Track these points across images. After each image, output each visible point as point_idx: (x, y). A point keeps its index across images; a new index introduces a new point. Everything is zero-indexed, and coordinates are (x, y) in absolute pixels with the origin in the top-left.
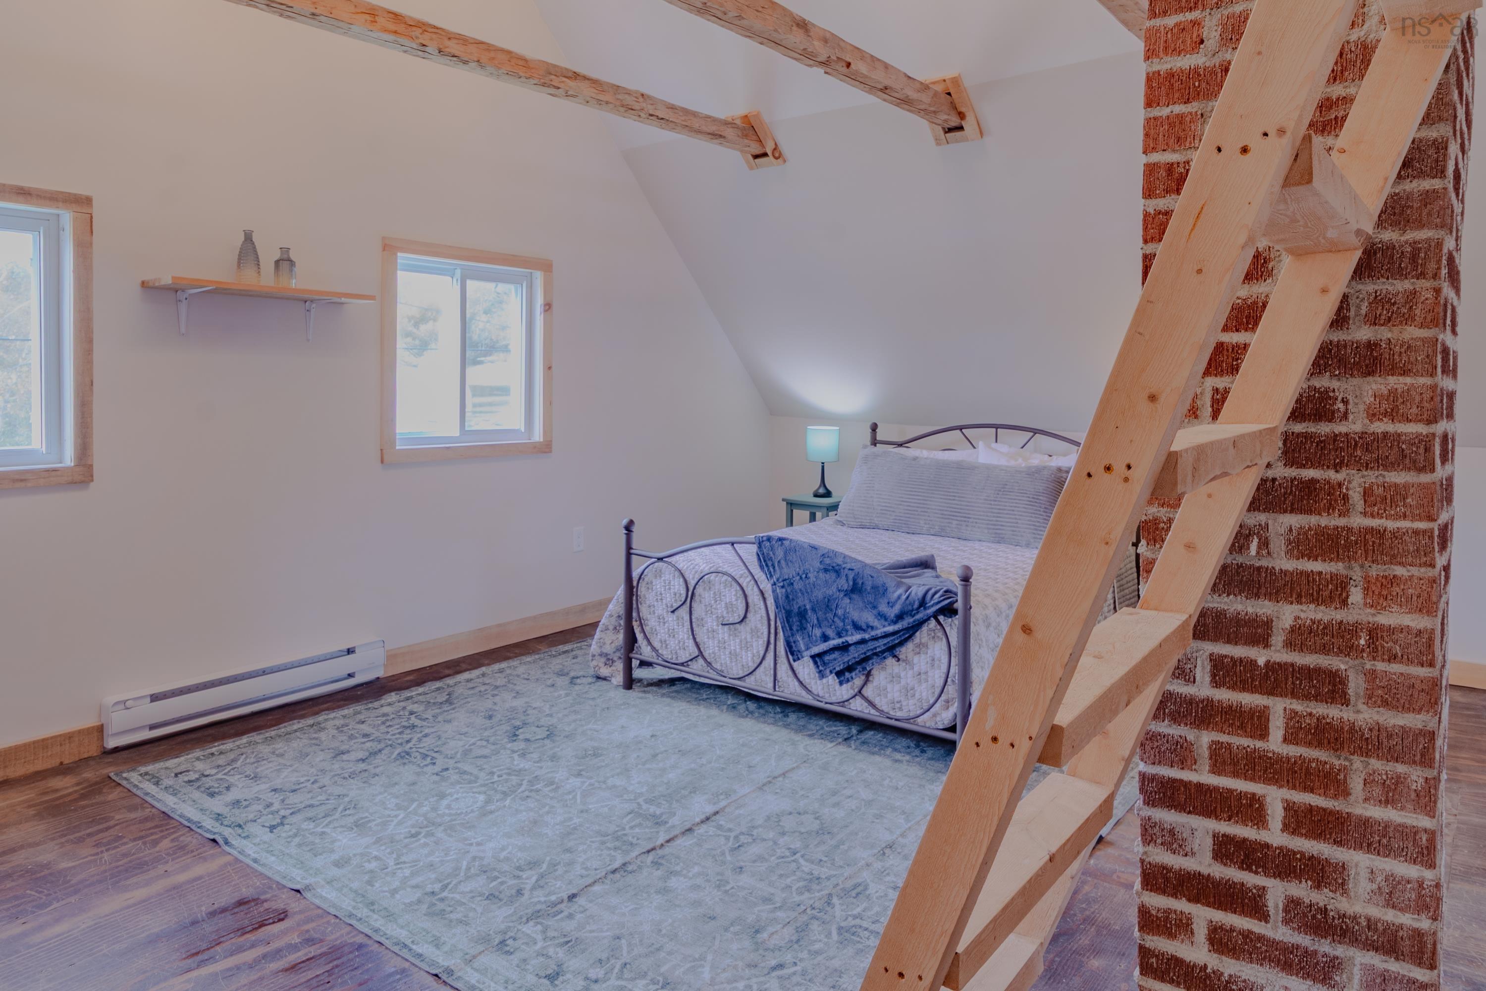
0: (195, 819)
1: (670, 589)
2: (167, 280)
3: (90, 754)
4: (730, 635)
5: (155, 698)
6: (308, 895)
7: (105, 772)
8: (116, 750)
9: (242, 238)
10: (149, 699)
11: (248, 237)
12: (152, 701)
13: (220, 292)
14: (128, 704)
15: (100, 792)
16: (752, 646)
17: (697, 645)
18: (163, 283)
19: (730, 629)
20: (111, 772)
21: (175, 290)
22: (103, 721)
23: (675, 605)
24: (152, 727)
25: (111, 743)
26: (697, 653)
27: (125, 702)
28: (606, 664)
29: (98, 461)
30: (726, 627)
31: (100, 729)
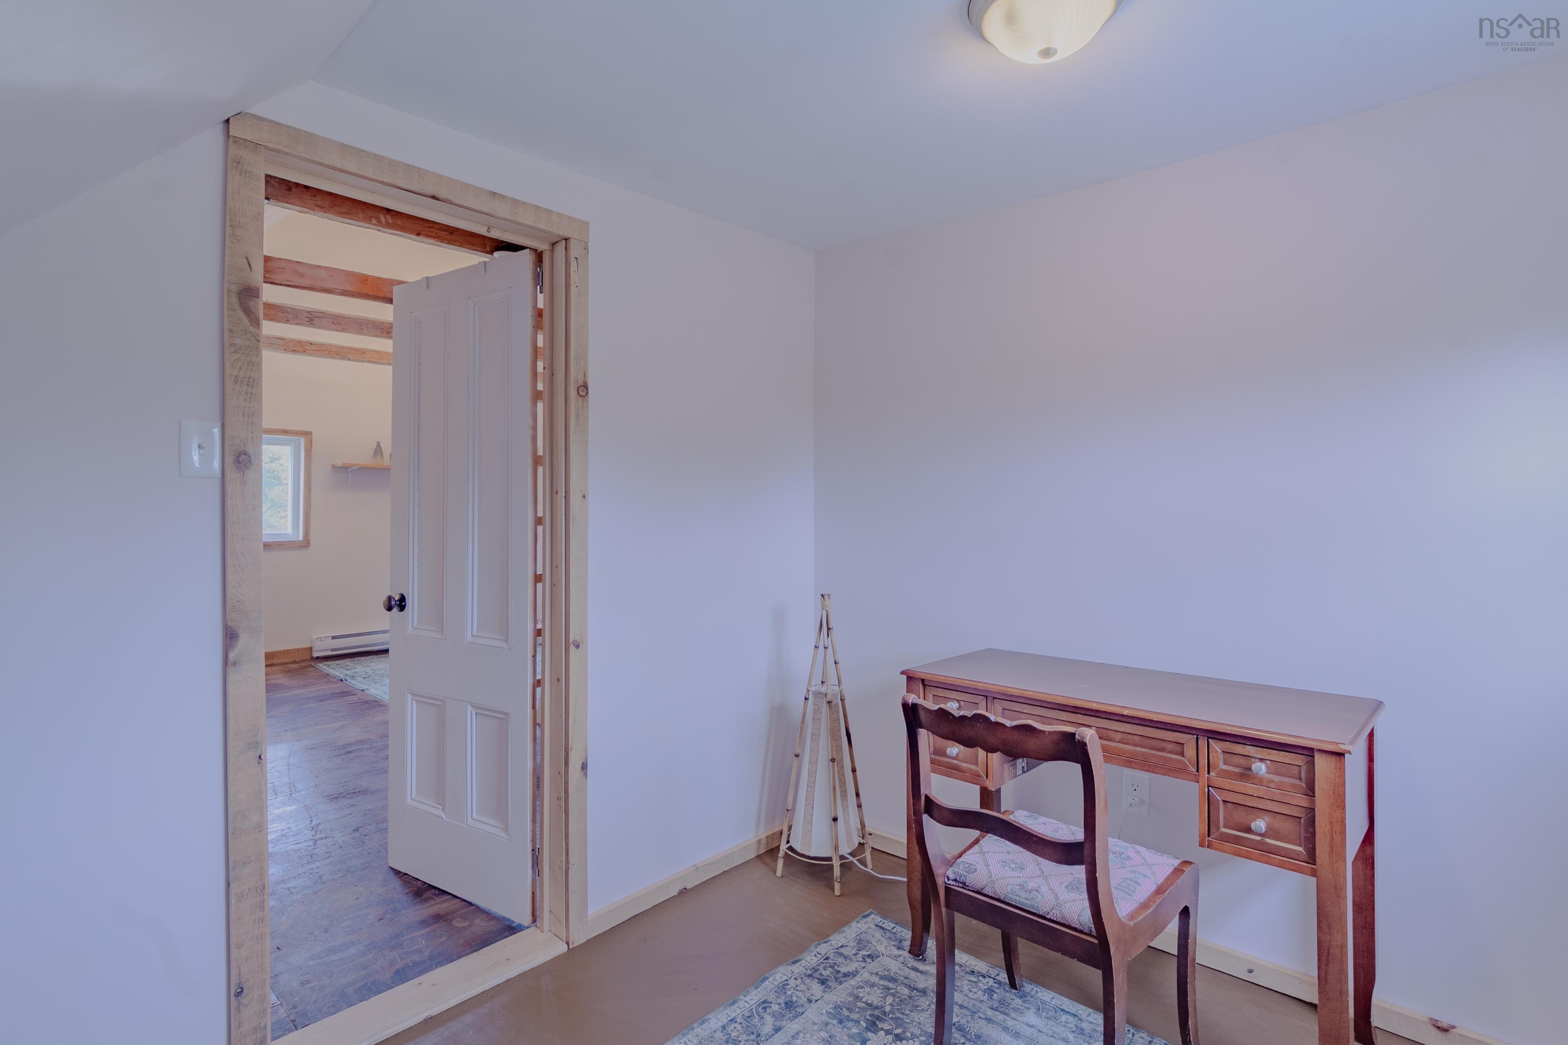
0: (337, 675)
2: (340, 464)
3: (306, 658)
5: (334, 638)
6: (366, 691)
7: (310, 663)
8: (318, 658)
9: (376, 445)
10: (331, 638)
11: (378, 444)
12: (332, 639)
13: (363, 469)
14: (322, 639)
15: (307, 668)
18: (338, 466)
20: (313, 664)
21: (345, 468)
22: (312, 646)
24: (332, 650)
25: (315, 655)
27: (321, 638)
29: (313, 538)
31: (311, 649)
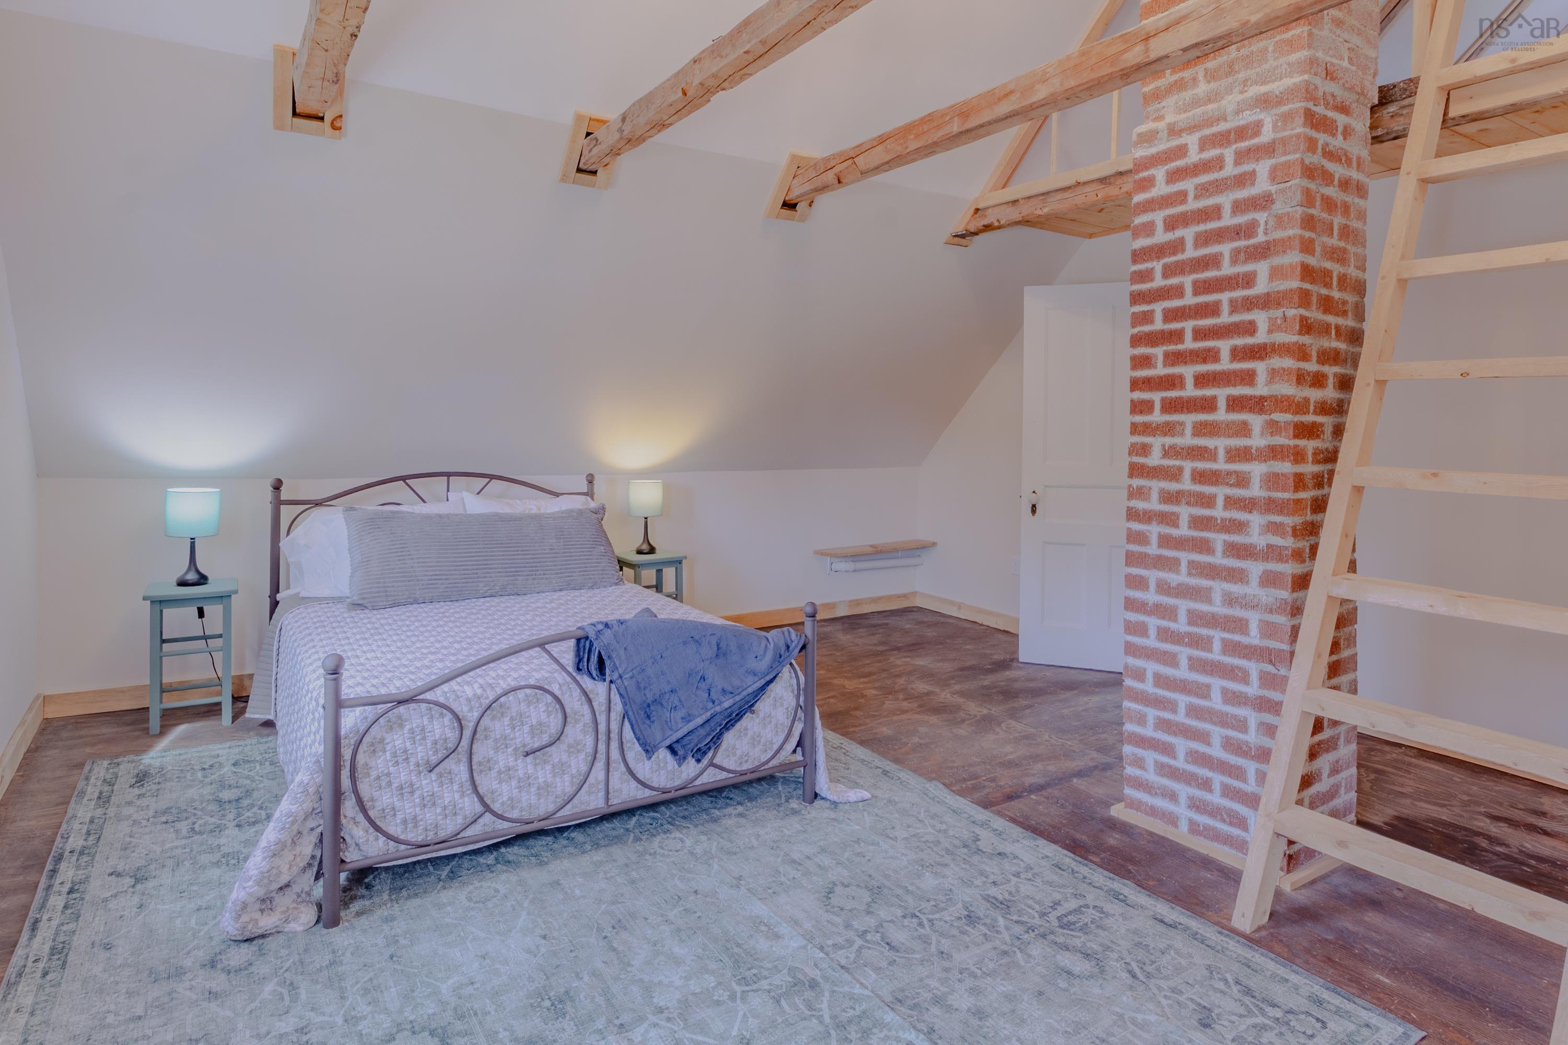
1: (424, 738)
4: (536, 765)
16: (570, 766)
17: (481, 799)
19: (535, 759)
23: (434, 759)
26: (479, 808)
28: (262, 911)
30: (529, 759)
